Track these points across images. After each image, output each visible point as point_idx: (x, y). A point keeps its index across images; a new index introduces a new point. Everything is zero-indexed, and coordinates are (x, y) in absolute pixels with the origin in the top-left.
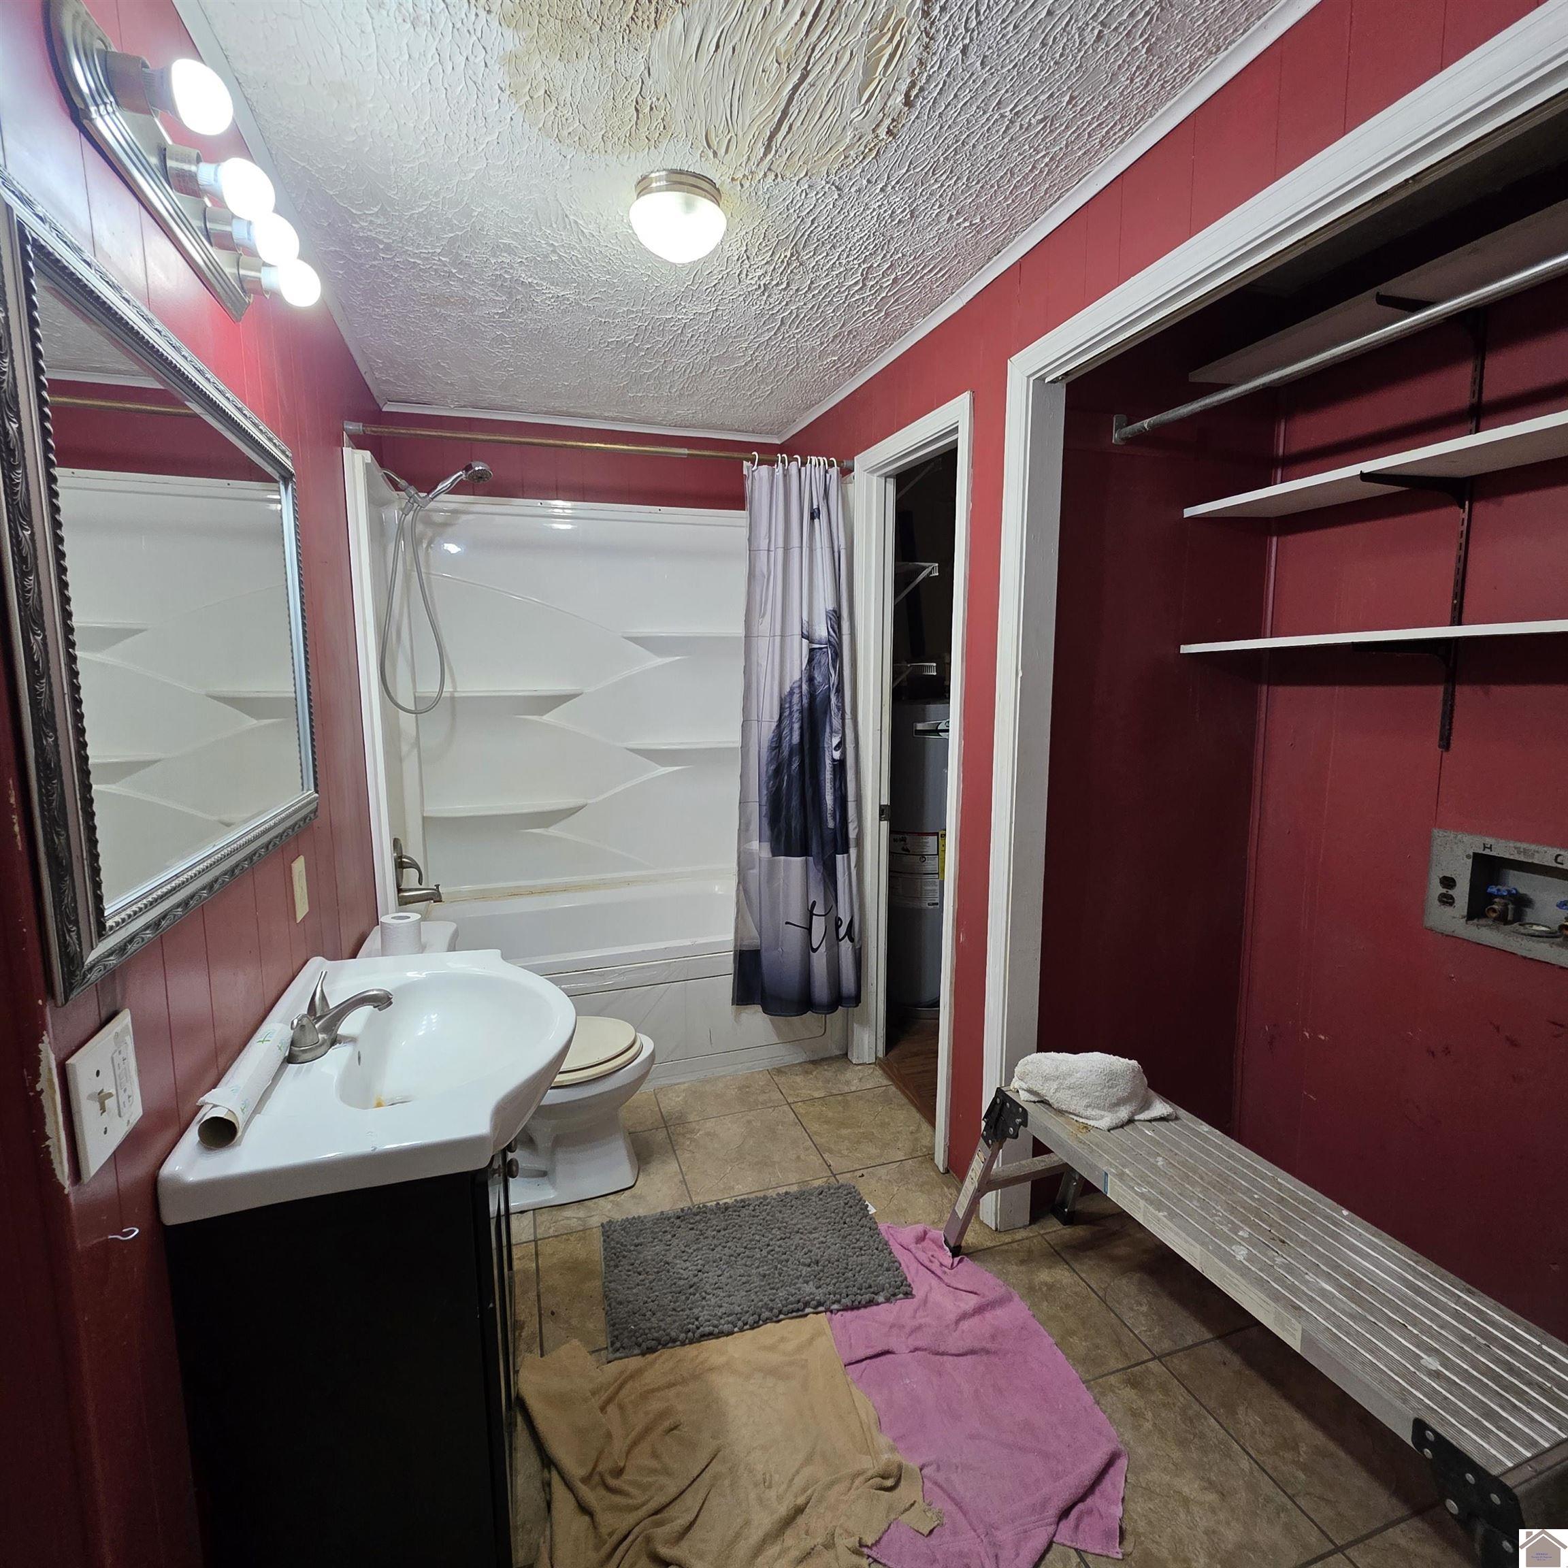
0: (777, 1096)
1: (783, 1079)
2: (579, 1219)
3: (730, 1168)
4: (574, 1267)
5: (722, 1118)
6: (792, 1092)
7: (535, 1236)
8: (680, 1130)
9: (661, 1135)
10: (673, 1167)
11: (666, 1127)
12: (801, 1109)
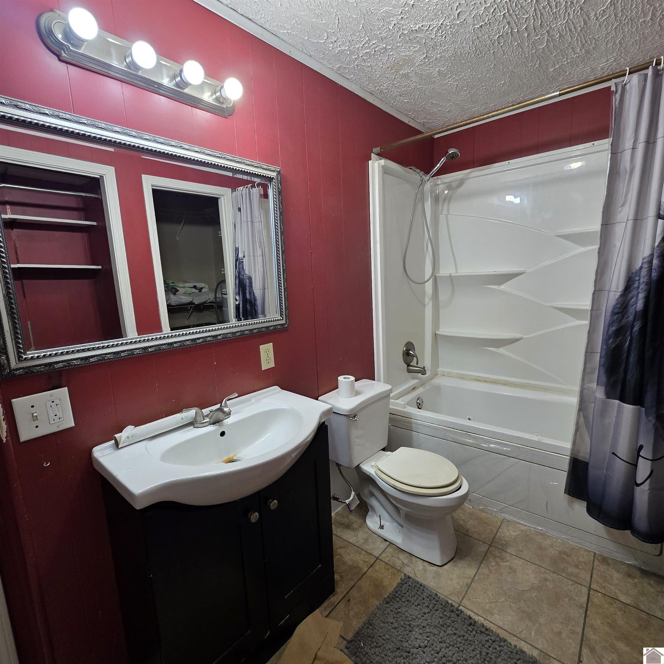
0: (585, 576)
1: (603, 568)
2: (403, 563)
3: (503, 600)
4: (378, 585)
5: (529, 563)
6: (600, 581)
7: (379, 556)
8: (497, 553)
9: (483, 548)
10: (471, 572)
11: (490, 546)
12: (597, 598)
